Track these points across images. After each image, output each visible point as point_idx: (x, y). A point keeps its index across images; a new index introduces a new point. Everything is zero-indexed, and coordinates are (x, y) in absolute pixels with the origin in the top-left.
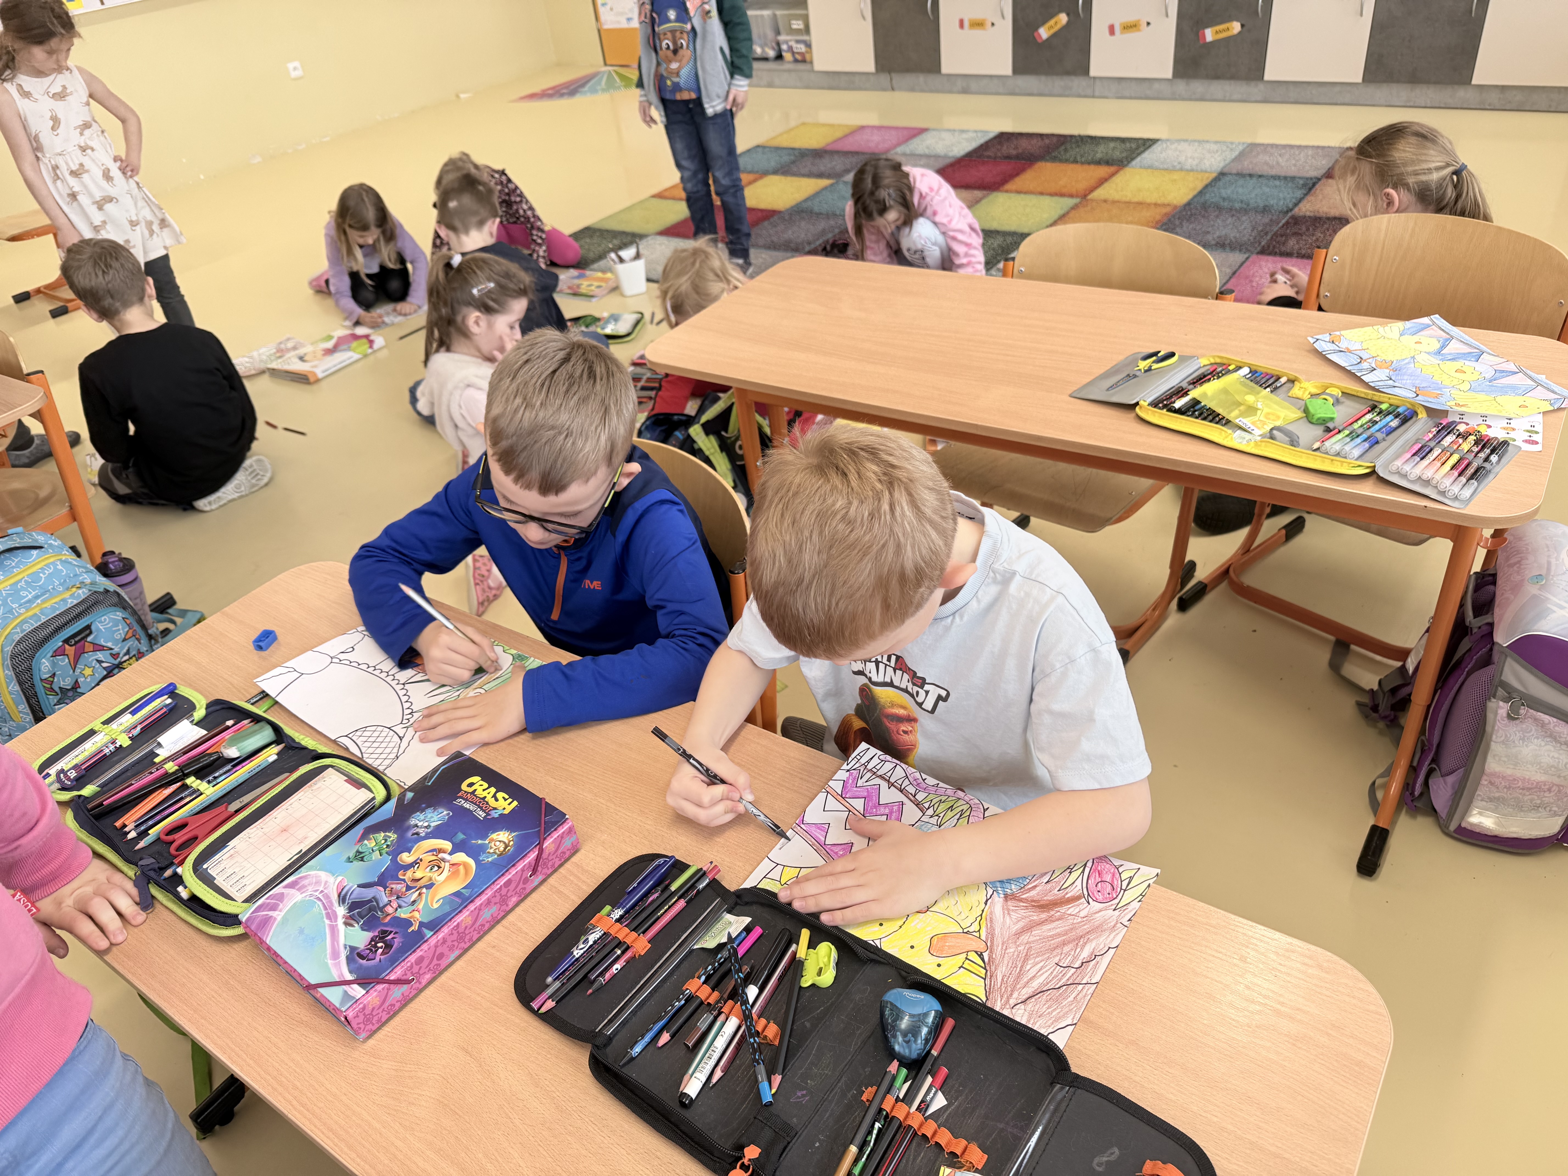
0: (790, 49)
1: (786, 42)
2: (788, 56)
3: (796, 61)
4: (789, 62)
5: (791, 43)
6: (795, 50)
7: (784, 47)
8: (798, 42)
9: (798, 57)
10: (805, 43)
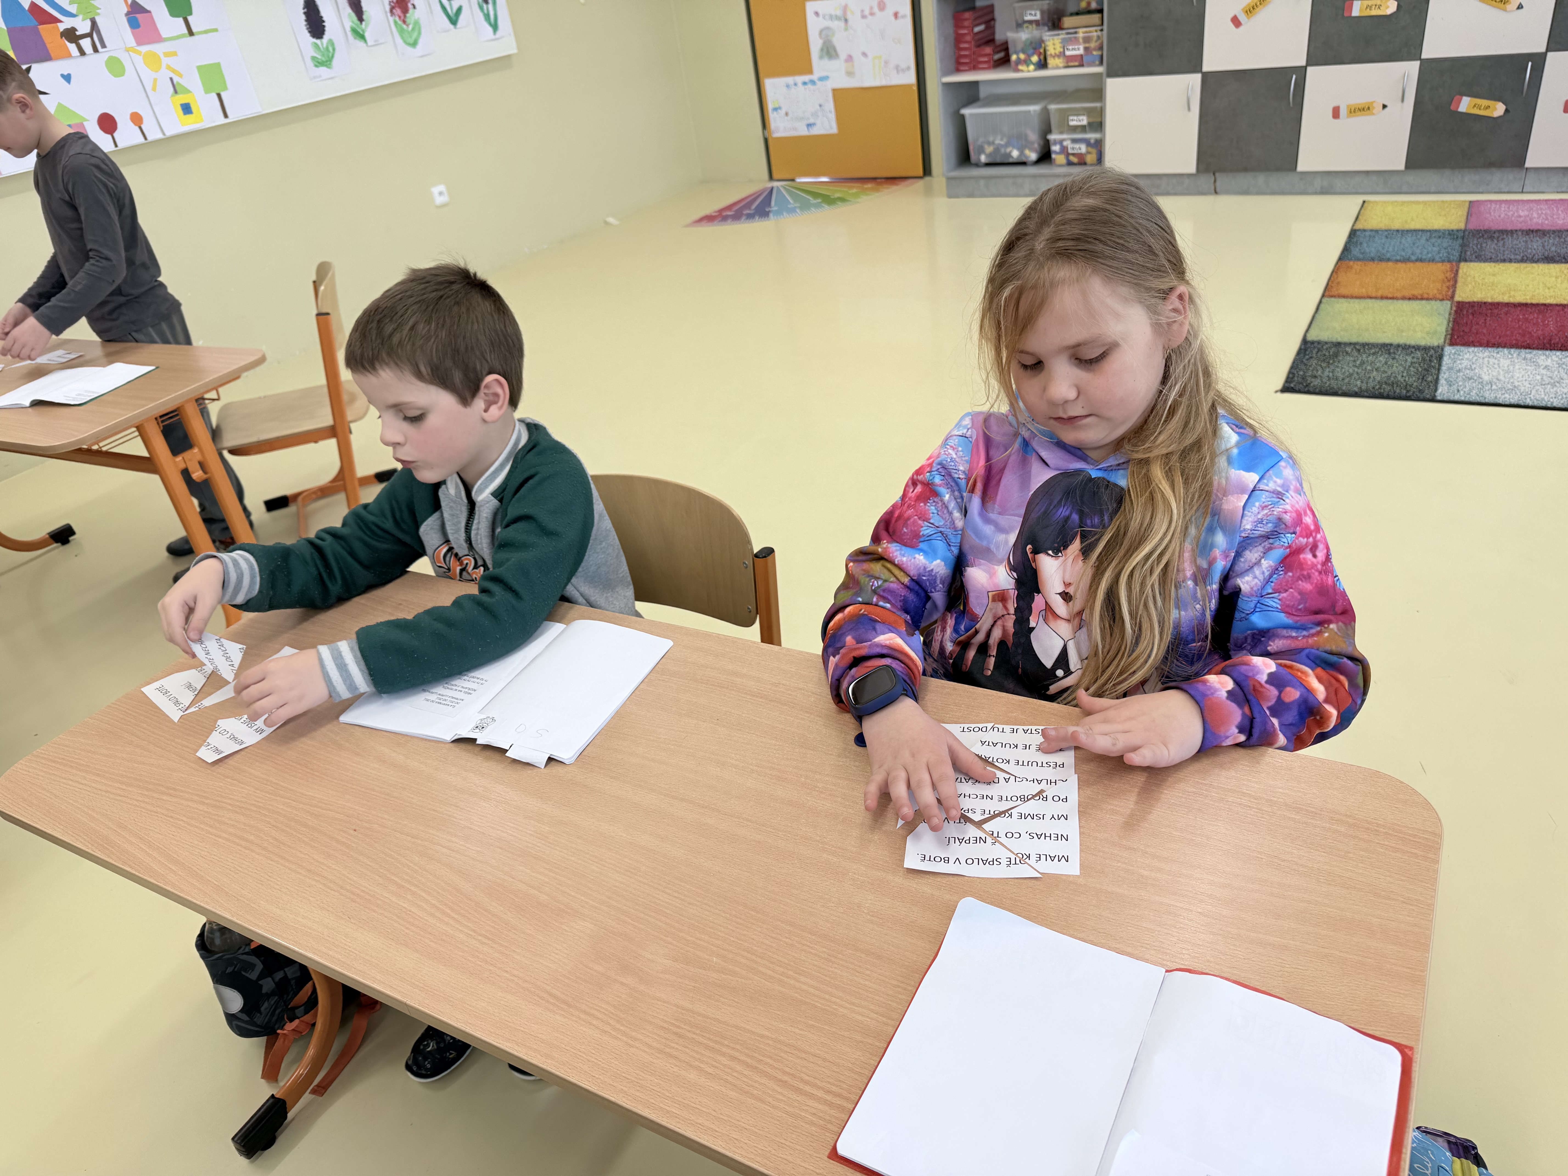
0: (1064, 150)
1: (1061, 142)
2: (1059, 159)
3: (1070, 164)
4: (1061, 166)
5: (1065, 143)
6: (1070, 151)
7: (1055, 148)
8: (1074, 141)
9: (1074, 159)
10: (1087, 142)
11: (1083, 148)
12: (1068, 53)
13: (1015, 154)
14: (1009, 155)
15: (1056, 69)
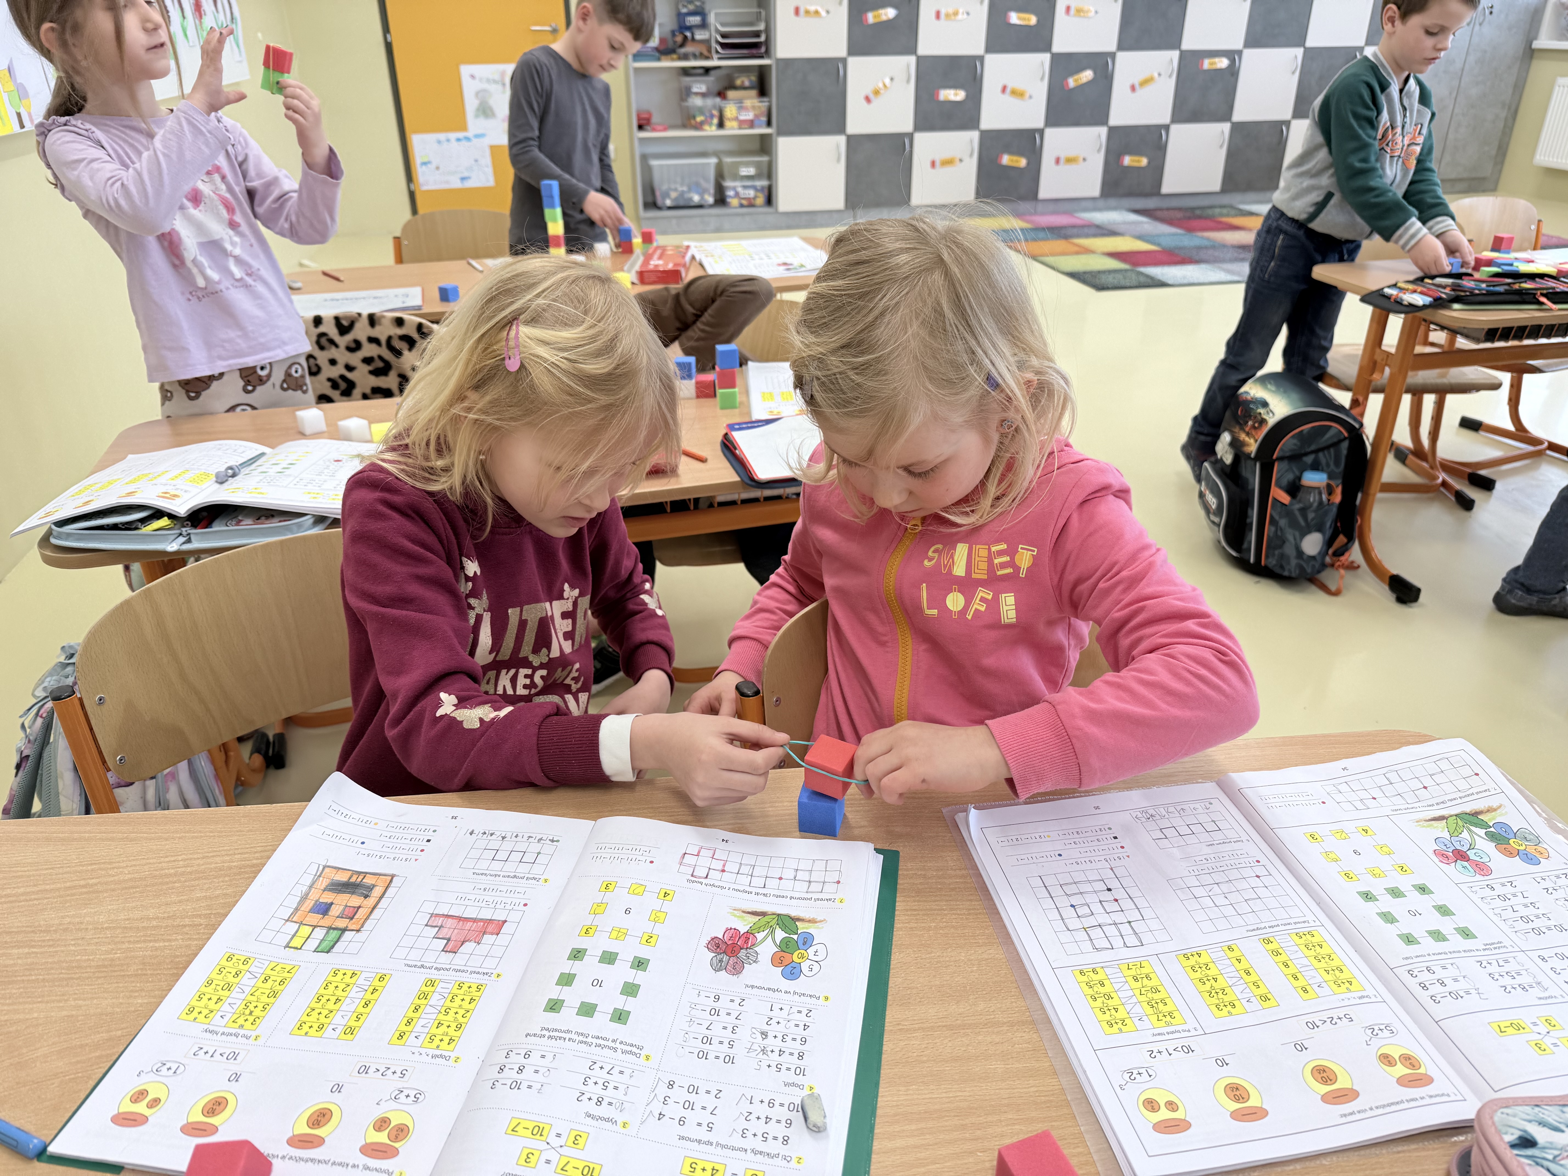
0: (737, 195)
1: (734, 188)
2: (734, 202)
3: (742, 206)
4: (736, 208)
5: (737, 189)
6: (743, 196)
7: (730, 193)
8: (745, 187)
9: (744, 202)
10: (754, 188)
11: (751, 193)
12: (742, 118)
13: (696, 198)
14: (691, 199)
15: (732, 129)
